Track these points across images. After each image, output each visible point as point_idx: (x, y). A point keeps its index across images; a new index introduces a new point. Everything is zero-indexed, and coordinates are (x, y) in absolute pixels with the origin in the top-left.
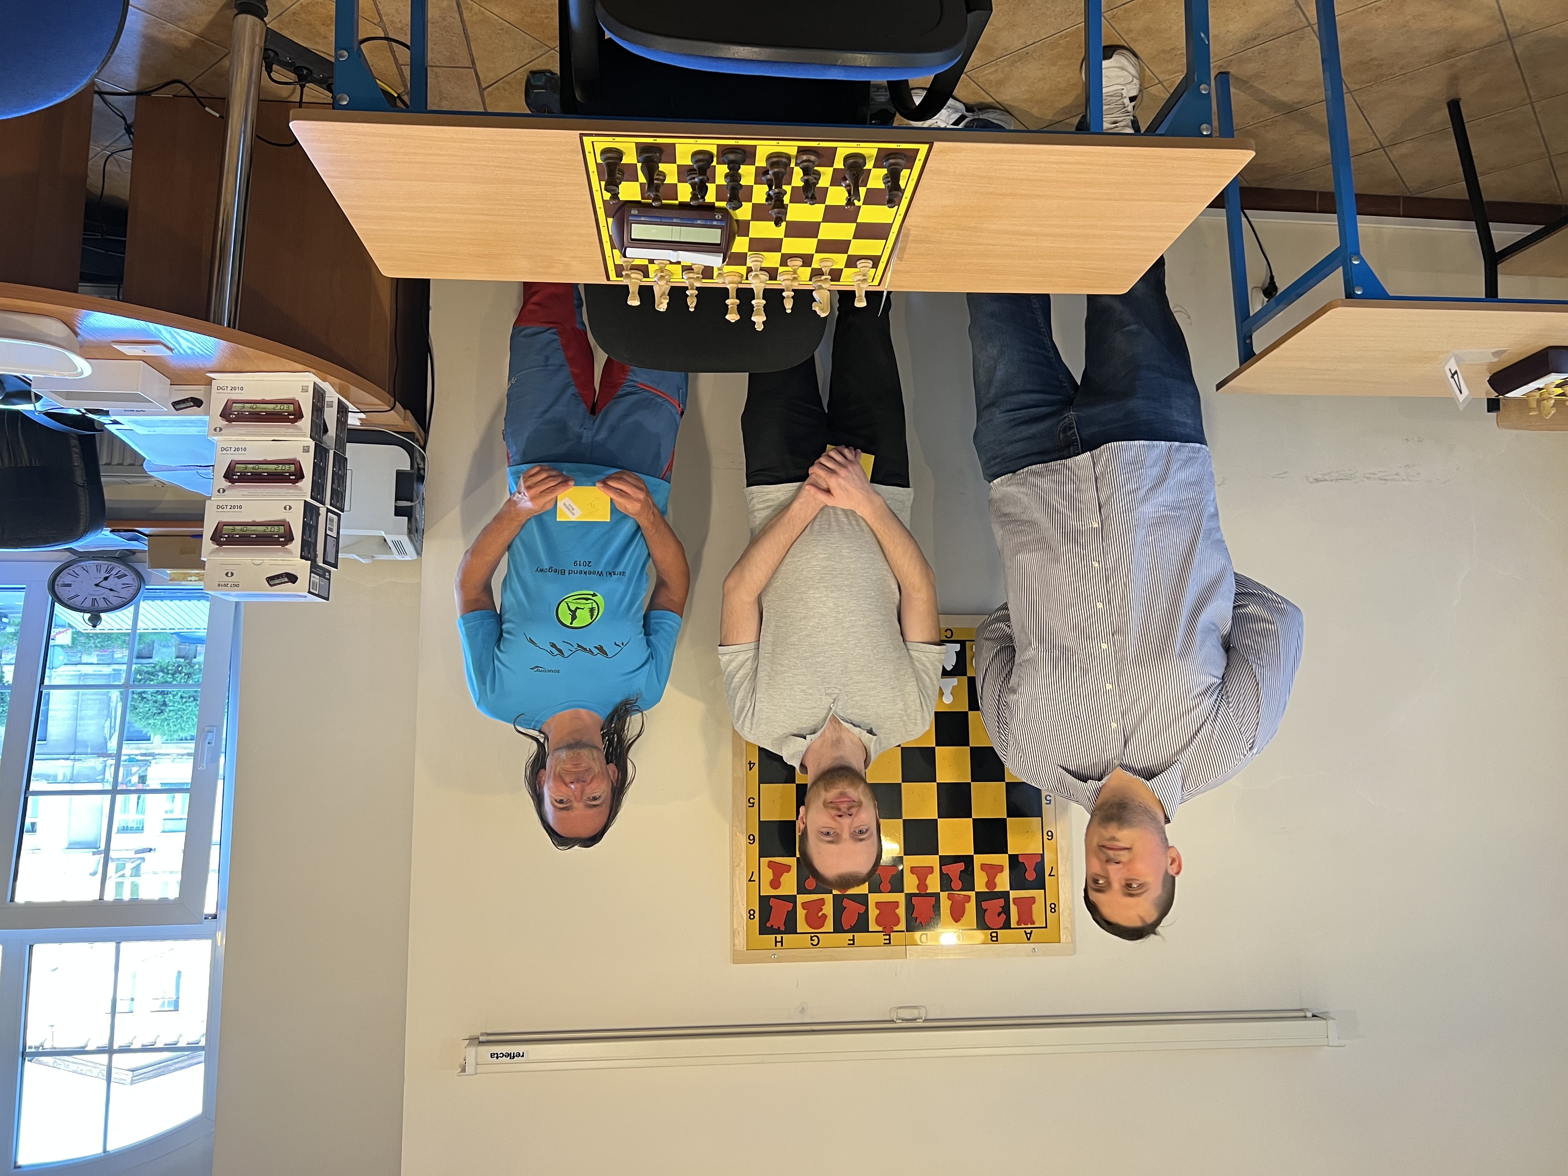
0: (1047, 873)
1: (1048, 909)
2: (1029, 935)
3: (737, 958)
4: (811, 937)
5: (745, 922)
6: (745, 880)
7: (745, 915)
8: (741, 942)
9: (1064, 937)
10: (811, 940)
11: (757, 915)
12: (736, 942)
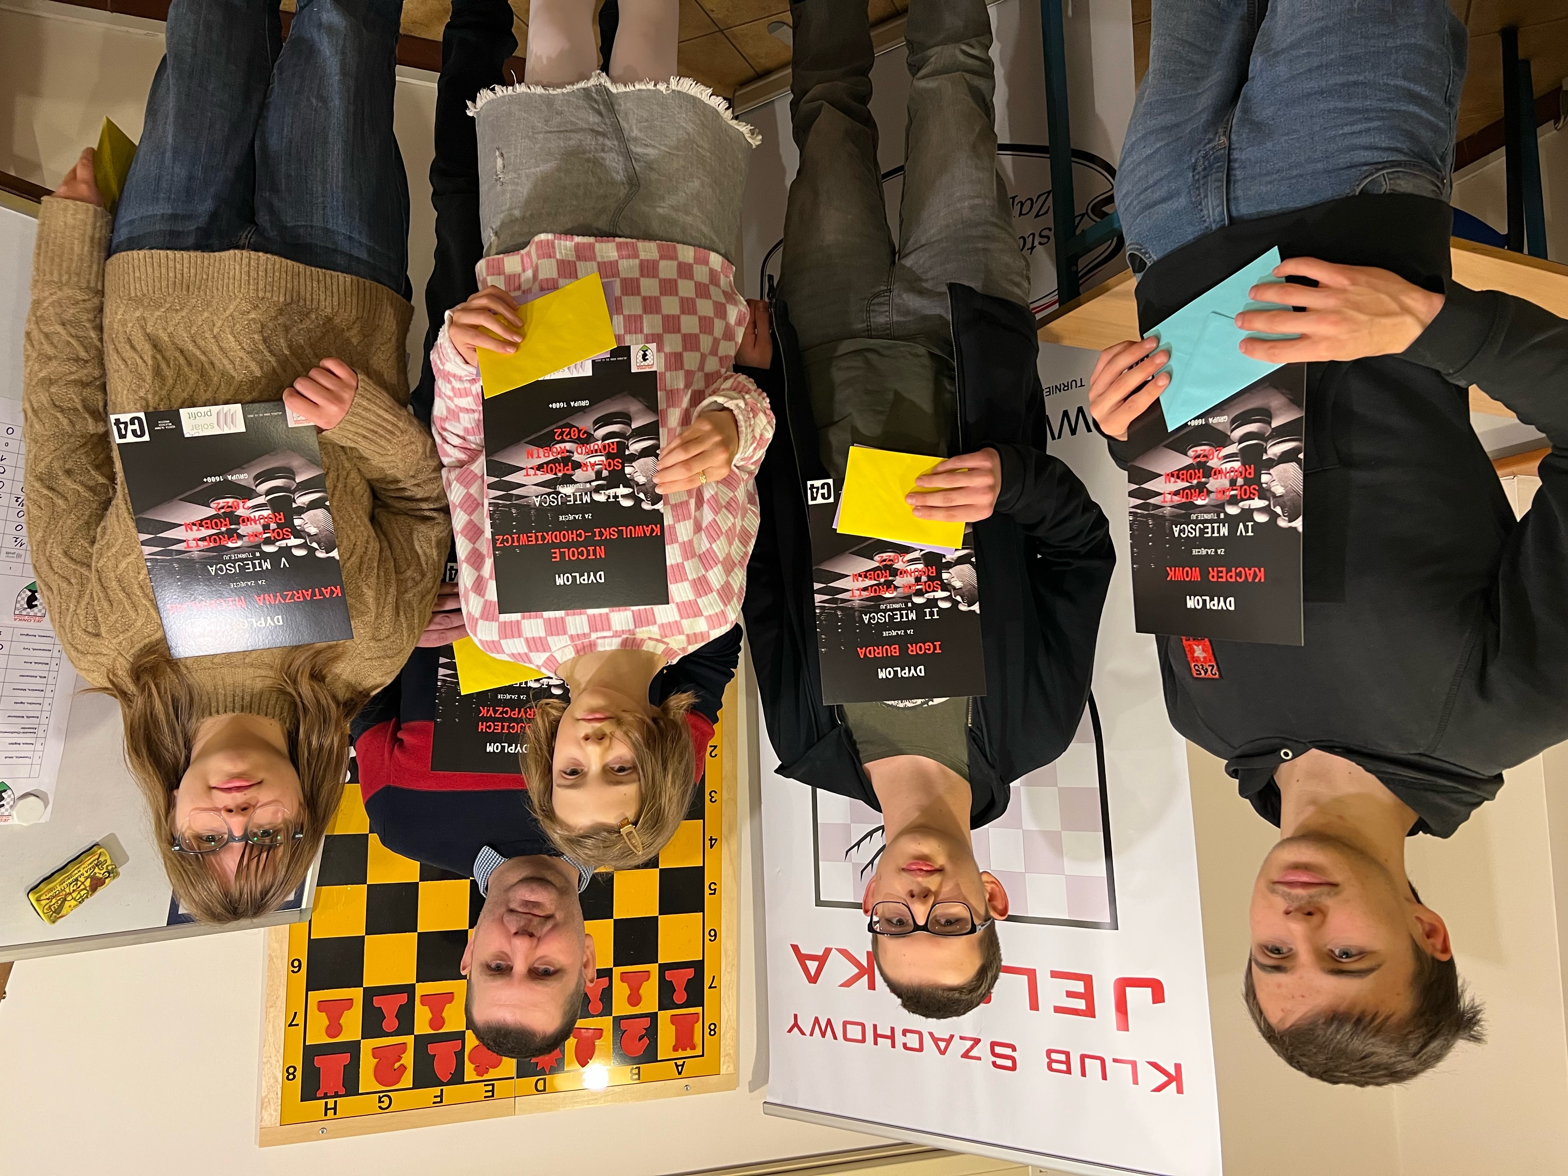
0: (706, 986)
1: (707, 1030)
2: (680, 1068)
3: (266, 1139)
4: (380, 1098)
5: (280, 1086)
6: (282, 1023)
7: (280, 1075)
8: (272, 1116)
9: (725, 1067)
10: (380, 1102)
11: (299, 1074)
12: (266, 1116)
